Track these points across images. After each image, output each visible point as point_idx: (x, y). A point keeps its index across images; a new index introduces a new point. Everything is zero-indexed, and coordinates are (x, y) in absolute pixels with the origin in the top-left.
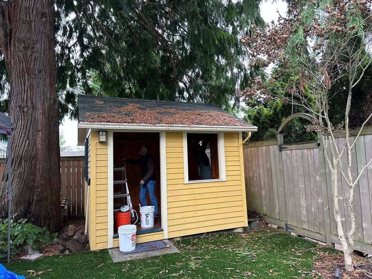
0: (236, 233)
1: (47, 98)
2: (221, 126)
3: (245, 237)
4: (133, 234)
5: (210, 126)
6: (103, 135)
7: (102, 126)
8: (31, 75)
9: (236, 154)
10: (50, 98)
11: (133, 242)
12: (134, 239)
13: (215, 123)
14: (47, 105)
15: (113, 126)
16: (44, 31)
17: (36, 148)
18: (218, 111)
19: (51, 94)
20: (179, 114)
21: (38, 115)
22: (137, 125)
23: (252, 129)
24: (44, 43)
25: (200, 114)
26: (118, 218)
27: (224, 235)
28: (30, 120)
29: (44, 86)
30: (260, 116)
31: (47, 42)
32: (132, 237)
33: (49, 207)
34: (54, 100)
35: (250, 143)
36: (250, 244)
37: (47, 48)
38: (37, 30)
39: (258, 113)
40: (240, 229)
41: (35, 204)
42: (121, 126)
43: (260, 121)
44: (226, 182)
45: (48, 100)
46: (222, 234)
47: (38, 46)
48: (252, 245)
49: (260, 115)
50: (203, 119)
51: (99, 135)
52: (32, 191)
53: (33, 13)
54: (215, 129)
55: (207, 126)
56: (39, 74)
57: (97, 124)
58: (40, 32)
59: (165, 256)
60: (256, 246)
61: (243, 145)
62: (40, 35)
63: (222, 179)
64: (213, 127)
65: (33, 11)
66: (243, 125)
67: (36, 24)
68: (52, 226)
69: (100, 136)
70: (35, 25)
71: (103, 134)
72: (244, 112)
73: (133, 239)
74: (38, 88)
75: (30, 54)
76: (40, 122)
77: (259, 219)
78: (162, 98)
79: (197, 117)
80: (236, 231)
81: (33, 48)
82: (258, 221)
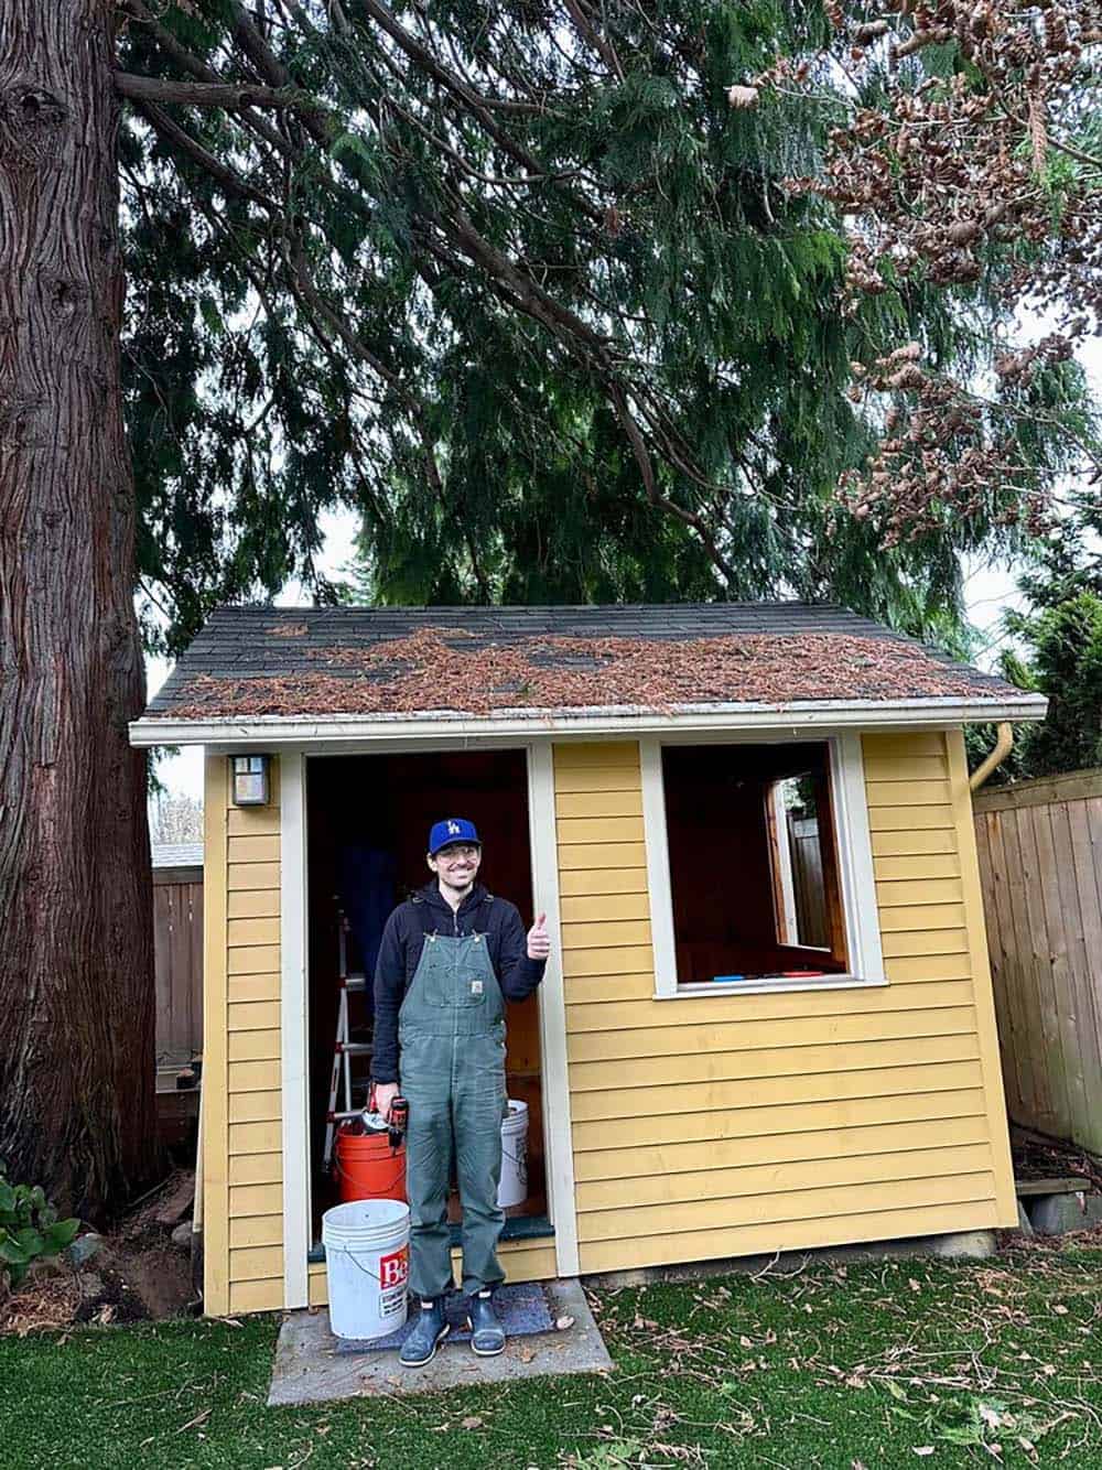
0: (951, 1262)
1: (81, 628)
2: (836, 704)
3: (998, 1292)
4: (386, 1254)
5: (773, 707)
6: (250, 773)
7: (237, 732)
8: (15, 535)
9: (939, 842)
10: (95, 629)
11: (390, 1291)
12: (393, 1276)
13: (809, 691)
14: (81, 656)
15: (289, 731)
16: (68, 356)
17: (36, 839)
18: (845, 632)
19: (99, 613)
20: (635, 655)
21: (43, 700)
22: (397, 721)
23: (1015, 711)
24: (71, 403)
25: (738, 652)
26: (349, 1158)
27: (879, 1274)
28: (11, 722)
29: (71, 578)
30: (1074, 642)
31: (84, 400)
32: (383, 1269)
33: (86, 1094)
34: (118, 634)
35: (1031, 783)
36: (1014, 1346)
37: (81, 424)
38: (38, 356)
39: (1067, 628)
40: (972, 1238)
41: (26, 1078)
42: (322, 730)
43: (1075, 668)
44: (887, 990)
45: (87, 634)
46: (869, 1266)
47: (43, 418)
48: (1025, 1356)
49: (1075, 639)
50: (747, 673)
51: (235, 774)
52: (15, 1022)
53: (24, 287)
54: (805, 717)
55: (755, 706)
56: (47, 530)
57: (212, 726)
58: (50, 361)
59: (526, 1389)
60: (1049, 1370)
61: (977, 793)
62: (51, 371)
63: (861, 977)
64: (787, 707)
65: (22, 280)
66: (966, 689)
67: (36, 332)
68: (90, 1178)
69: (238, 778)
70: (31, 335)
71: (252, 770)
72: (1019, 634)
73: (388, 1280)
74: (45, 588)
75: (12, 452)
76: (49, 729)
77: (1087, 1184)
78: (605, 595)
79: (719, 668)
80: (951, 1250)
81: (22, 427)
82: (1081, 1195)
